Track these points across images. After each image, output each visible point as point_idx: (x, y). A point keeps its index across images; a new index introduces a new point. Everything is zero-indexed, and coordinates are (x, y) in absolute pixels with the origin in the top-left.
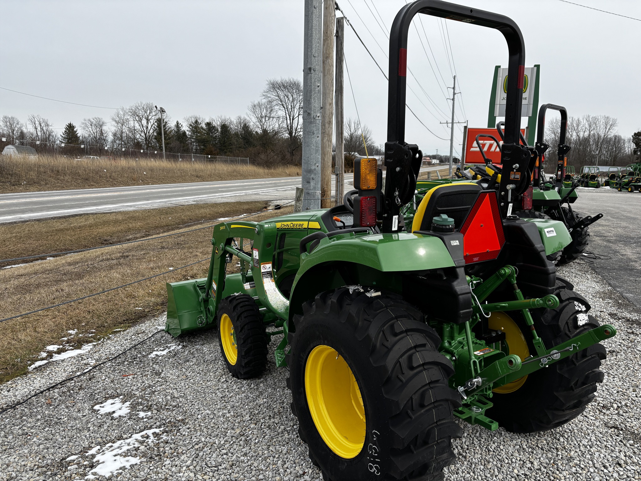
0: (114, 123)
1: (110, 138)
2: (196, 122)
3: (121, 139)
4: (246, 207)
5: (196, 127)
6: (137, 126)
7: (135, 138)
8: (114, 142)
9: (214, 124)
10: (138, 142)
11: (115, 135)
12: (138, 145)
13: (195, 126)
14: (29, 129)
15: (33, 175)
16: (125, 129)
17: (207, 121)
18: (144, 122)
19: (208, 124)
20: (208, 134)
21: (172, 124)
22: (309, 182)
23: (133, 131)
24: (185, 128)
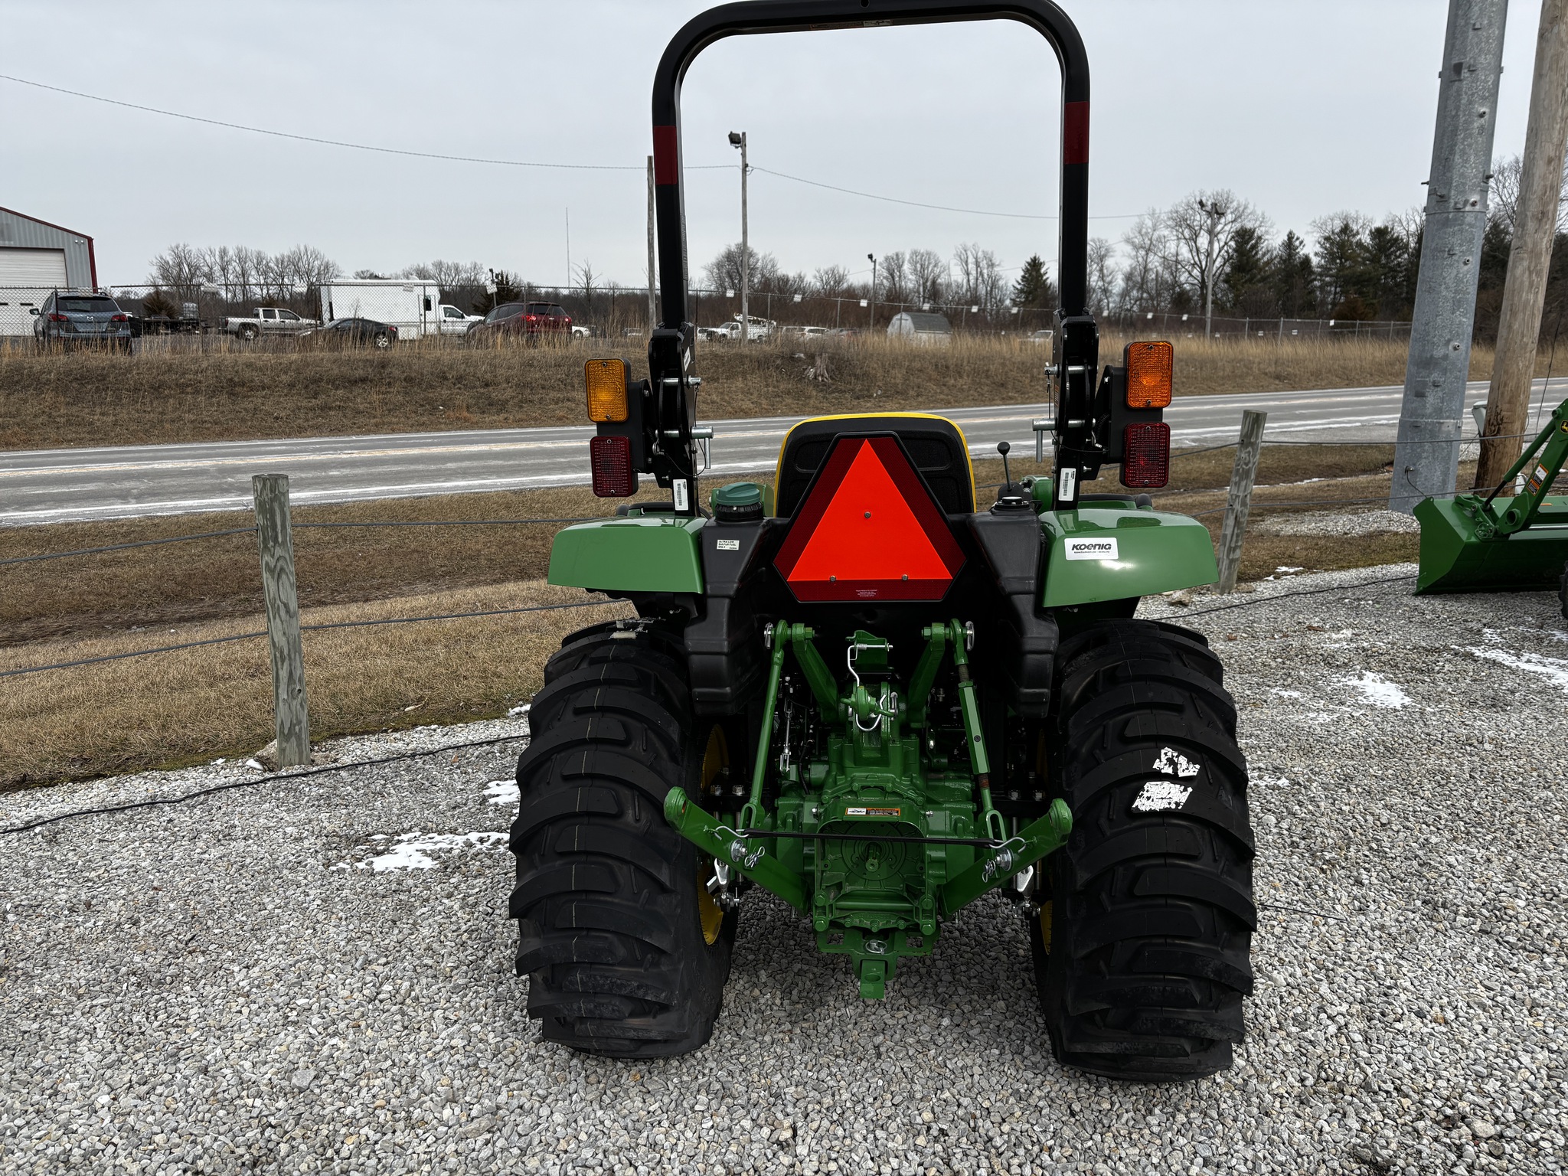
0: (1129, 249)
1: (1118, 285)
2: (1346, 229)
3: (1142, 286)
4: (1330, 459)
5: (1342, 245)
6: (1185, 253)
7: (1176, 283)
8: (1125, 294)
9: (1399, 231)
10: (1183, 293)
11: (1129, 278)
12: (1181, 300)
13: (1340, 243)
14: (954, 276)
15: (898, 376)
16: (1155, 262)
17: (1379, 224)
18: (1203, 241)
19: (1380, 234)
20: (1375, 259)
21: (1273, 241)
22: (1421, 395)
23: (1173, 264)
24: (1311, 248)
